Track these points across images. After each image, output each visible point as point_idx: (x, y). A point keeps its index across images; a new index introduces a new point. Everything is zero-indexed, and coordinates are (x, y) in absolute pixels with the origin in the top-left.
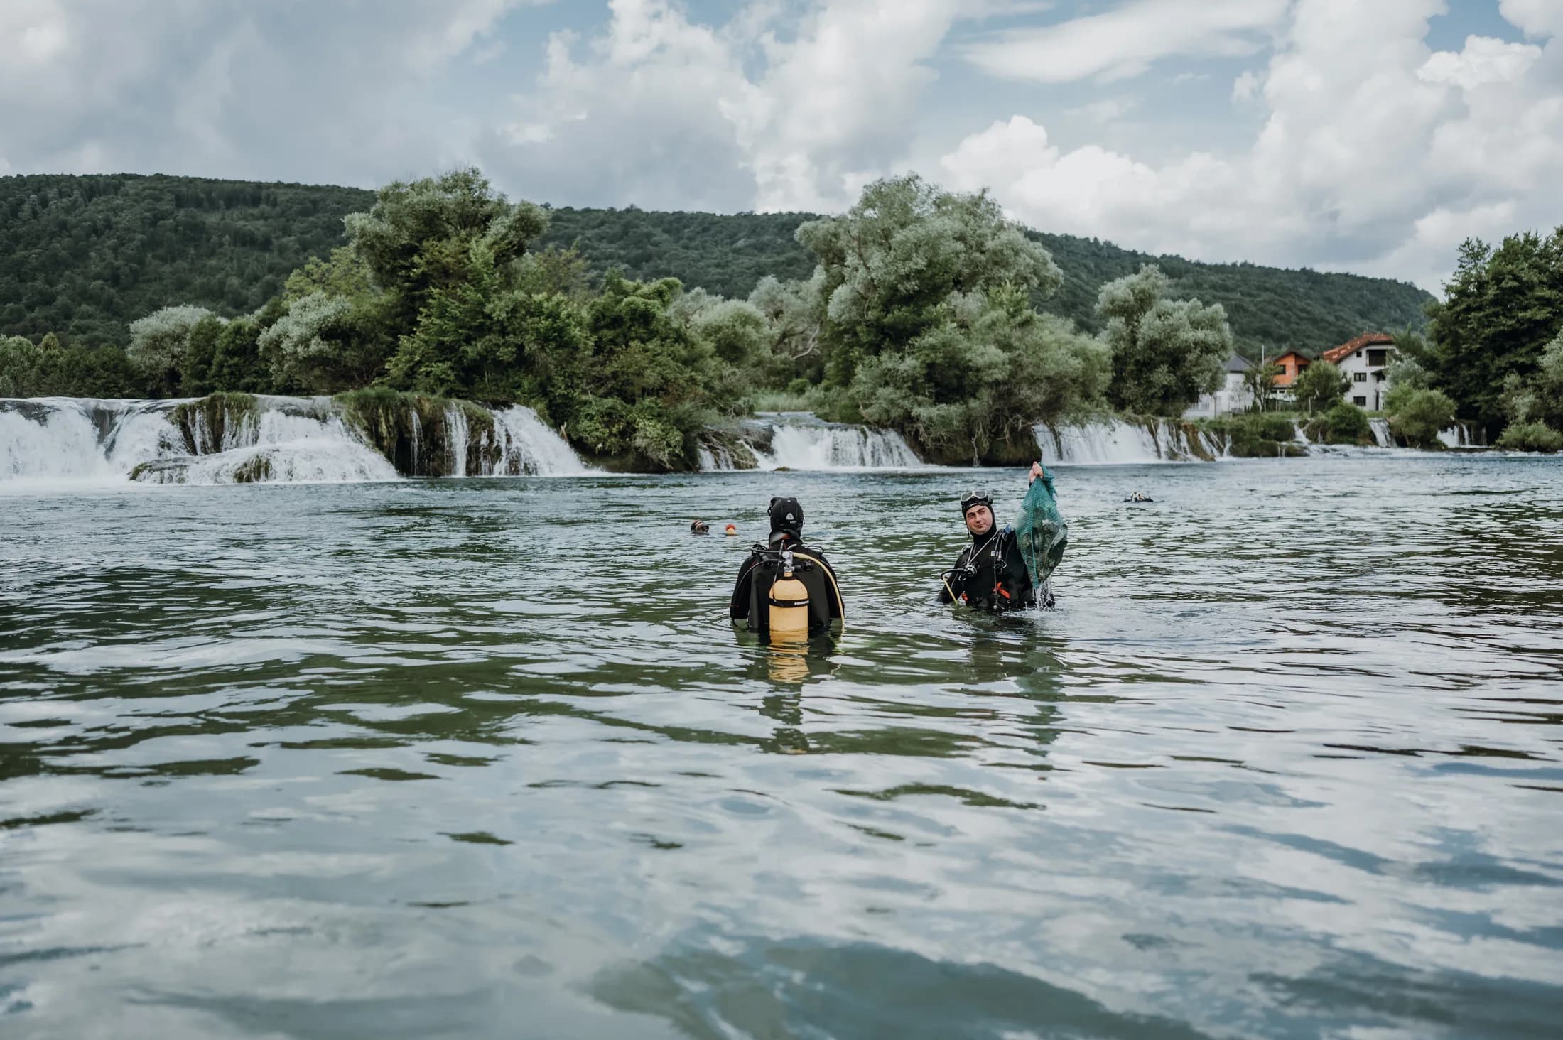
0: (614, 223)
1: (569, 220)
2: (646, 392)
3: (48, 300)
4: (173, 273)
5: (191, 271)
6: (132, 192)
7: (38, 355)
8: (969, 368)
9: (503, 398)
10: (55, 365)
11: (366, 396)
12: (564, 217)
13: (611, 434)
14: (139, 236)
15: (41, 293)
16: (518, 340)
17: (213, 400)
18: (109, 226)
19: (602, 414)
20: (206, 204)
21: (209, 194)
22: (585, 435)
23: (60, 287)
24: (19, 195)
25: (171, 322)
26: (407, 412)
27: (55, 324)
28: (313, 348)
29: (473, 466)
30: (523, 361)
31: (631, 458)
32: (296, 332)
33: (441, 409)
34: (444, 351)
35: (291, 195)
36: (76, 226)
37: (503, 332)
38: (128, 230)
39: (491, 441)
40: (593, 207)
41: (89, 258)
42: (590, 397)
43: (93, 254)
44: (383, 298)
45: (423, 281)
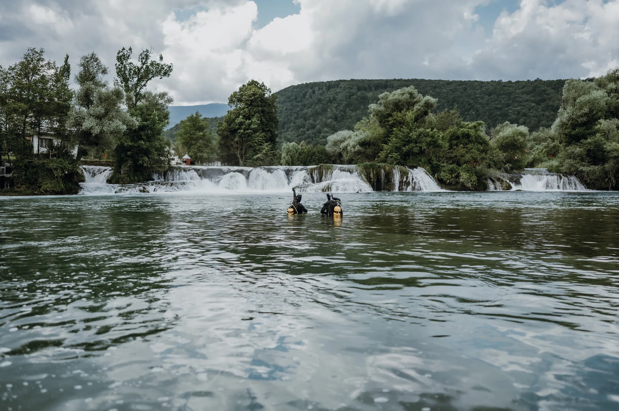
0: (529, 86)
1: (509, 86)
2: (466, 162)
3: (313, 127)
4: (356, 115)
5: (362, 114)
6: (343, 86)
7: (299, 149)
8: (605, 151)
9: (416, 165)
10: (303, 152)
11: (366, 165)
12: (508, 85)
13: (452, 177)
14: (345, 102)
15: (311, 124)
16: (420, 145)
17: (320, 166)
18: (335, 99)
19: (449, 170)
20: (368, 89)
21: (369, 85)
22: (443, 177)
23: (318, 122)
24: (306, 90)
25: (340, 136)
26: (380, 170)
27: (316, 136)
28: (356, 149)
29: (401, 188)
30: (421, 152)
31: (459, 186)
32: (352, 143)
33: (392, 169)
34: (398, 149)
35: (399, 84)
36: (323, 100)
37: (416, 142)
38: (340, 100)
39: (407, 179)
40: (520, 80)
41: (327, 111)
42: (445, 164)
43: (329, 110)
44: (381, 131)
45: (392, 126)
